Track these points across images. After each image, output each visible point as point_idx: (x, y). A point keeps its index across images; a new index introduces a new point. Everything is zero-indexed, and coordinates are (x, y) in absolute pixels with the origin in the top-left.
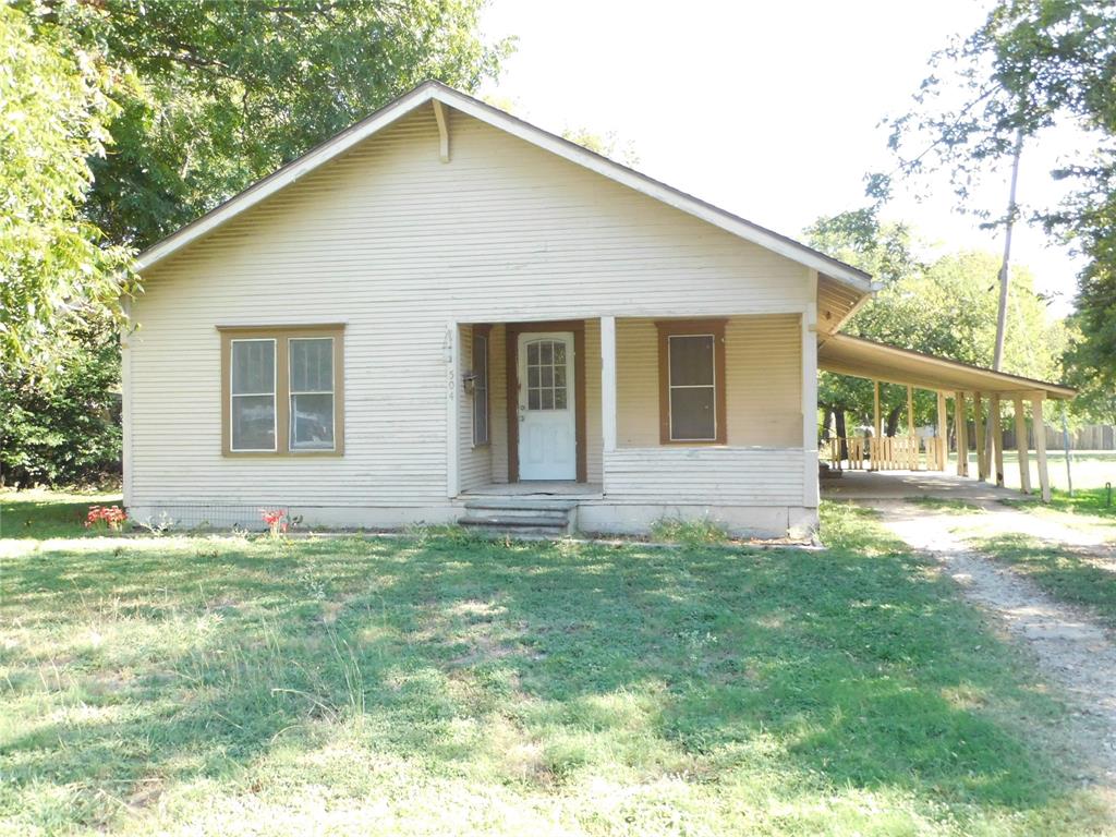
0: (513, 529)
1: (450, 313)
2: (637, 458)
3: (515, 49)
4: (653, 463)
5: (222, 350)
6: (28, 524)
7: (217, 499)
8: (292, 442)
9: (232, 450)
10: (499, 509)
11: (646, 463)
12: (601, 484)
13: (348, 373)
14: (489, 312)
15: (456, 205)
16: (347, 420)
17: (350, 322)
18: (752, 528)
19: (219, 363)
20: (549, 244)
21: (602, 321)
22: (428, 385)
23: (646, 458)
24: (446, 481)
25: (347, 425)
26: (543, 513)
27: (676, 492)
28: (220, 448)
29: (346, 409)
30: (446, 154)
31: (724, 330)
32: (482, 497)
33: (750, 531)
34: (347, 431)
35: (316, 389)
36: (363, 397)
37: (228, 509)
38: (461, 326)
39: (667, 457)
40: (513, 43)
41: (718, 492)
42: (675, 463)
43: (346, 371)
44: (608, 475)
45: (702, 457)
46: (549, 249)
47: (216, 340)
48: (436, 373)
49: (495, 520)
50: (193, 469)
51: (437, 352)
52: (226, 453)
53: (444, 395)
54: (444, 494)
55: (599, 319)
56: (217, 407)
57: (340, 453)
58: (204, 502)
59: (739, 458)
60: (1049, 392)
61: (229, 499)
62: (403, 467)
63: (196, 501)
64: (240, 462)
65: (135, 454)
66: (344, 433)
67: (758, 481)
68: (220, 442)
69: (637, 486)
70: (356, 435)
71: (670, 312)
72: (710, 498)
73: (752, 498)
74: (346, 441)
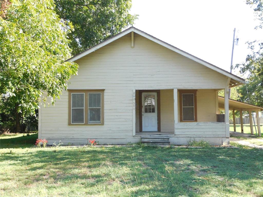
0: (156, 144)
1: (134, 87)
2: (183, 125)
3: (137, 18)
4: (188, 126)
5: (69, 96)
6: (8, 145)
7: (67, 137)
8: (89, 121)
9: (71, 123)
10: (150, 139)
11: (186, 126)
12: (174, 132)
13: (105, 103)
14: (144, 87)
15: (135, 59)
16: (104, 115)
17: (106, 89)
18: (213, 143)
19: (68, 99)
20: (160, 70)
21: (174, 90)
22: (127, 106)
23: (186, 125)
24: (132, 131)
25: (105, 116)
26: (162, 140)
27: (193, 134)
28: (68, 123)
29: (104, 112)
30: (133, 46)
31: (196, 92)
32: (142, 136)
33: (213, 144)
34: (104, 118)
35: (96, 107)
36: (109, 109)
37: (70, 140)
38: (136, 91)
39: (191, 125)
40: (137, 17)
41: (204, 134)
42: (193, 126)
43: (105, 102)
44: (176, 130)
45: (200, 125)
46: (160, 71)
47: (67, 93)
48: (130, 103)
49: (151, 142)
50: (59, 129)
51: (130, 97)
52: (69, 124)
53: (132, 109)
54: (132, 135)
55: (173, 89)
56: (67, 111)
57: (103, 124)
58: (63, 138)
59: (210, 125)
60: (261, 109)
61: (70, 137)
62: (120, 128)
63: (60, 138)
64: (73, 127)
65: (42, 124)
66: (104, 119)
67: (214, 131)
68: (68, 121)
69: (184, 132)
70: (107, 119)
71: (191, 88)
72: (202, 135)
73: (213, 135)
74: (104, 121)
